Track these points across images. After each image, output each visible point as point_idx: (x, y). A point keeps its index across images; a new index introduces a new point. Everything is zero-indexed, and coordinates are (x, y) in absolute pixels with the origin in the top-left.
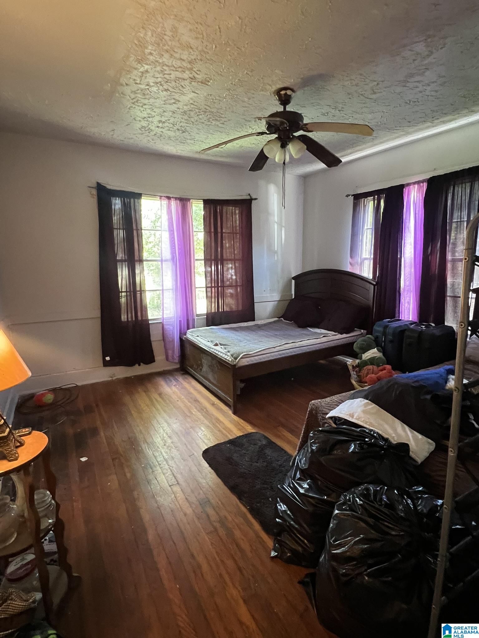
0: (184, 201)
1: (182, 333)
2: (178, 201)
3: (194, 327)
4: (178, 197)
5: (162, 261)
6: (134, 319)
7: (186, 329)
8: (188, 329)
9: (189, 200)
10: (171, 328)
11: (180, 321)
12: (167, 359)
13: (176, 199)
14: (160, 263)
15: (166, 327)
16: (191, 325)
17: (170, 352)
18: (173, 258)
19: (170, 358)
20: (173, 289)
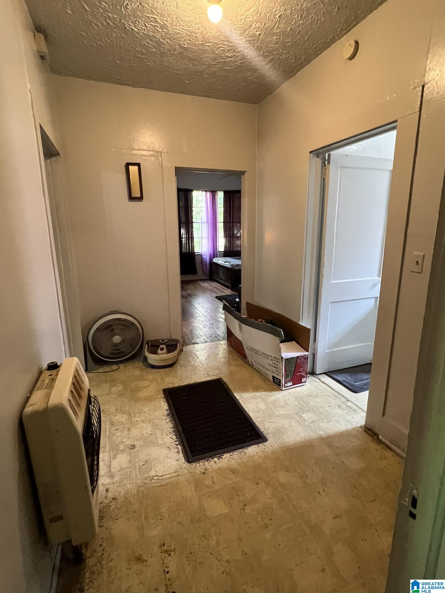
0: (214, 193)
1: (211, 260)
2: (211, 193)
3: (217, 257)
4: (210, 190)
5: (202, 223)
6: (188, 251)
7: (213, 257)
8: (214, 258)
9: (216, 191)
10: (206, 257)
11: (210, 254)
12: (203, 273)
13: (210, 191)
14: (201, 224)
15: (203, 257)
16: (215, 256)
17: (205, 270)
18: (207, 221)
19: (204, 272)
20: (207, 237)
